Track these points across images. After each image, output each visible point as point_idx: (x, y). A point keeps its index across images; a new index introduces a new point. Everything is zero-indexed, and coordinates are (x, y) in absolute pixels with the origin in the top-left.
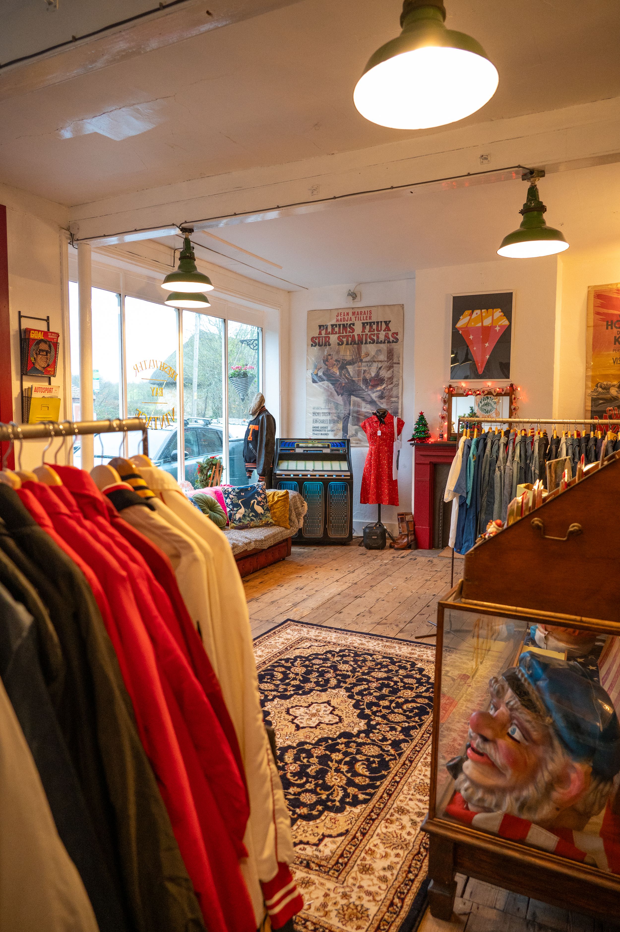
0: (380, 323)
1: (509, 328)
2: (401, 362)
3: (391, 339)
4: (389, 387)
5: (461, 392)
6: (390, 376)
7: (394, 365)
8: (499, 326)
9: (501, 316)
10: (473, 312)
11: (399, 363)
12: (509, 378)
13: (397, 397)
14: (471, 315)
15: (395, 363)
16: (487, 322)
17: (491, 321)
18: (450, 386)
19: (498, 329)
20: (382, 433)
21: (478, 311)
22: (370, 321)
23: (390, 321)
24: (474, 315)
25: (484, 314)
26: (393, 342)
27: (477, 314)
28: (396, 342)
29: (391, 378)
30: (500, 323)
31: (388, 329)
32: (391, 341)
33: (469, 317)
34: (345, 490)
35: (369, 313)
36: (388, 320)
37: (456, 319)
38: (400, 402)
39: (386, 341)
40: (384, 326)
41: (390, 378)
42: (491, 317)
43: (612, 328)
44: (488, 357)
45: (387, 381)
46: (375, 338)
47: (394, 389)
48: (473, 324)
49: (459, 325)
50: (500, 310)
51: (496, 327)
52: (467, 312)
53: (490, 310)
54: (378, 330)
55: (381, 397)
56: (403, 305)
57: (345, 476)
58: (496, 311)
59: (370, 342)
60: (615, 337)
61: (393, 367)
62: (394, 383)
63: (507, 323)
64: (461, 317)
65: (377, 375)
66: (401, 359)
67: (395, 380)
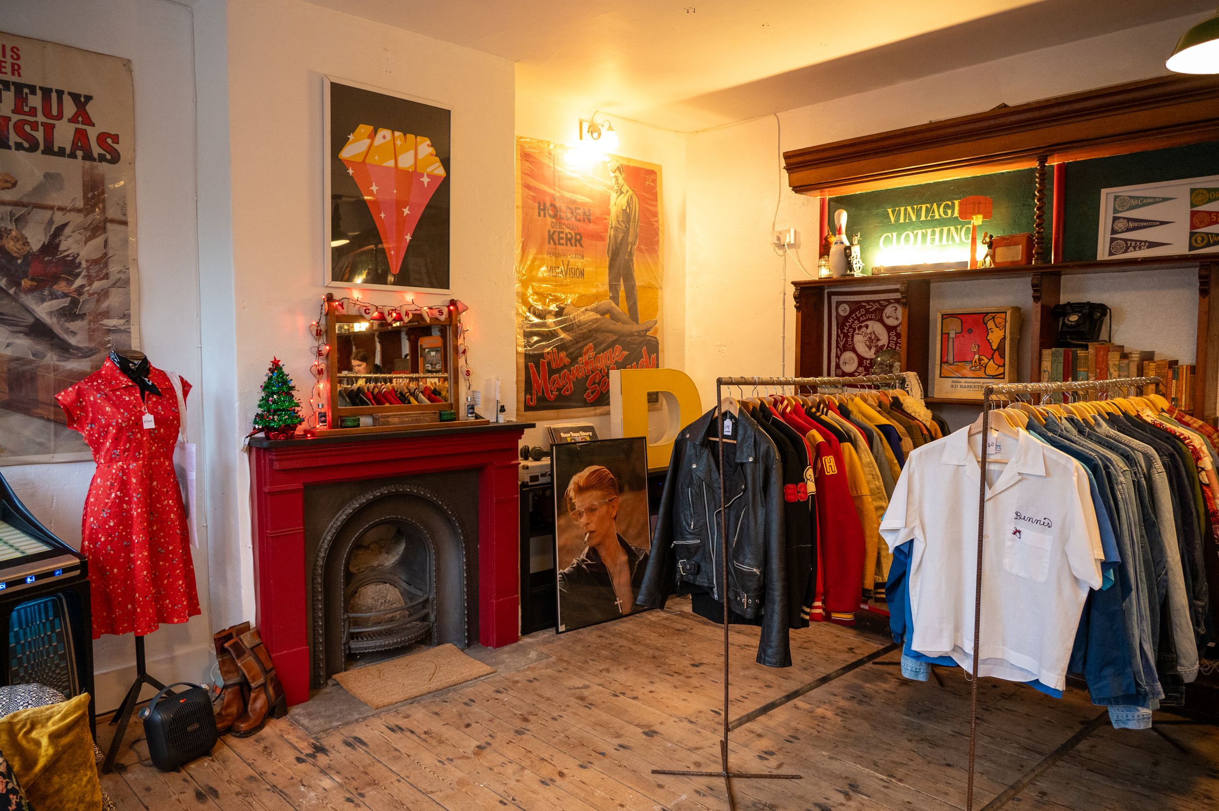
0: (54, 96)
1: (446, 181)
2: (130, 220)
3: (96, 150)
4: (97, 285)
5: (353, 311)
6: (96, 256)
7: (109, 226)
8: (428, 176)
9: (431, 155)
10: (375, 132)
11: (125, 223)
12: (448, 288)
13: (126, 316)
14: (373, 136)
15: (112, 221)
16: (406, 161)
17: (412, 162)
18: (330, 298)
19: (426, 180)
20: (156, 421)
21: (387, 133)
22: (16, 79)
23: (89, 98)
24: (379, 140)
25: (398, 143)
26: (102, 158)
27: (384, 137)
28: (110, 162)
29: (102, 262)
30: (429, 170)
31: (82, 115)
32: (96, 155)
33: (368, 141)
34: (56, 615)
35: (9, 53)
36: (83, 92)
37: (339, 141)
38: (134, 329)
39: (80, 153)
40: (70, 109)
41: (96, 262)
42: (412, 152)
43: (545, 216)
44: (408, 238)
45: (88, 268)
46: (39, 135)
47: (113, 291)
48: (377, 158)
49: (346, 153)
50: (429, 142)
51: (422, 175)
52: (364, 129)
53: (410, 137)
54: (47, 113)
55: (70, 313)
56: (129, 61)
57: (65, 570)
58: (422, 142)
59: (19, 146)
60: (549, 231)
61: (104, 230)
62: (113, 278)
63: (441, 172)
64: (351, 137)
65: (51, 247)
66: (130, 211)
67: (114, 268)
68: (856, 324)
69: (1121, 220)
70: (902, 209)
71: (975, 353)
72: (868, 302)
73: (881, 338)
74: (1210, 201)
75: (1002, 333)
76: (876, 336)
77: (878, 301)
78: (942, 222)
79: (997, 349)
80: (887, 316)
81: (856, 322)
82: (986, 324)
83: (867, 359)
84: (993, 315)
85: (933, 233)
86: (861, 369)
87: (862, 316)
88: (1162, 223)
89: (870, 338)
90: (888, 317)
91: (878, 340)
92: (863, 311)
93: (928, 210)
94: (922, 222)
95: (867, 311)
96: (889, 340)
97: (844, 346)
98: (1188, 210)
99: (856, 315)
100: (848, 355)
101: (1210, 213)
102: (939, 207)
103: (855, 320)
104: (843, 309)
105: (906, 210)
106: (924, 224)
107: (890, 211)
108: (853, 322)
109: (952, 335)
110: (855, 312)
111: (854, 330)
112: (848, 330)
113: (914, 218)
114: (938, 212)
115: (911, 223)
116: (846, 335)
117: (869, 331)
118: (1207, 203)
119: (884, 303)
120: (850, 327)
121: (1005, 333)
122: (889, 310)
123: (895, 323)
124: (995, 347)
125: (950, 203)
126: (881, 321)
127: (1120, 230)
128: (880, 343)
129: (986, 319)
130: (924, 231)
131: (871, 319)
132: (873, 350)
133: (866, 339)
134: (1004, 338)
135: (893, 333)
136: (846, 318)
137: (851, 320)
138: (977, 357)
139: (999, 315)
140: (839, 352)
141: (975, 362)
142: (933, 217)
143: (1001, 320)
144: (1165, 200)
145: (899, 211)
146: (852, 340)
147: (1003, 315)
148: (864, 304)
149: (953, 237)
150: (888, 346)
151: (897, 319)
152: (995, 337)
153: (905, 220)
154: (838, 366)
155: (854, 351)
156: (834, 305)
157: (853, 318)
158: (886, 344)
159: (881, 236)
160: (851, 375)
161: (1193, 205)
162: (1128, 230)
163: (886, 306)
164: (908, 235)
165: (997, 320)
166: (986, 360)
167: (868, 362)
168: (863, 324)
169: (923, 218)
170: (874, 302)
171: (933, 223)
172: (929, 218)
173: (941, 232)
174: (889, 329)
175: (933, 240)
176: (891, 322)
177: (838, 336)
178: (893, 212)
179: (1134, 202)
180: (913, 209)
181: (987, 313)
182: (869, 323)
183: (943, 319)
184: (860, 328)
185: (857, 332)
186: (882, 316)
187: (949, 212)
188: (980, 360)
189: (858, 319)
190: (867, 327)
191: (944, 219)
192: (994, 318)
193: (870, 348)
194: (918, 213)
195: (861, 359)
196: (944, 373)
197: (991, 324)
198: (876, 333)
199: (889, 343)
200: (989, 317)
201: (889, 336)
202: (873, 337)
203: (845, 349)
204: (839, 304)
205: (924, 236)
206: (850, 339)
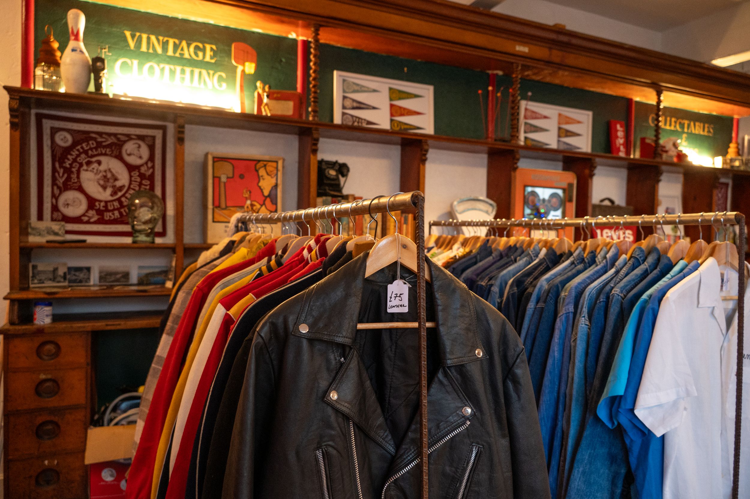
68: (83, 158)
69: (348, 99)
70: (144, 36)
71: (246, 199)
72: (100, 134)
73: (119, 177)
74: (400, 99)
75: (273, 181)
76: (113, 175)
77: (115, 135)
78: (192, 63)
79: (269, 196)
80: (128, 152)
81: (83, 156)
82: (257, 171)
83: (100, 201)
84: (265, 163)
85: (183, 72)
86: (91, 213)
87: (91, 149)
88: (374, 108)
89: (105, 177)
90: (129, 155)
91: (116, 179)
92: (92, 144)
93: (176, 47)
94: (170, 57)
95: (99, 145)
96: (131, 181)
97: (65, 183)
98: (388, 102)
99: (82, 148)
100: (70, 195)
101: (400, 107)
102: (189, 45)
103: (81, 153)
104: (62, 137)
105: (149, 39)
106: (172, 60)
107: (128, 34)
108: (78, 156)
109: (224, 179)
110: (81, 144)
111: (81, 165)
112: (71, 165)
113: (159, 50)
114: (188, 52)
115: (155, 55)
116: (68, 171)
117: (102, 167)
118: (398, 100)
119: (123, 138)
120: (75, 160)
121: (277, 179)
122: (129, 147)
123: (138, 162)
124: (266, 193)
125: (201, 45)
126: (120, 157)
127: (348, 107)
128: (118, 184)
129: (258, 166)
130: (172, 67)
131: (105, 154)
132: (109, 191)
133: (99, 176)
134: (276, 186)
135: (135, 174)
136: (67, 150)
137: (75, 153)
138: (249, 202)
139: (270, 164)
140: (57, 192)
141: (248, 207)
142: (182, 55)
143: (272, 169)
144: (374, 91)
145: (140, 38)
146: (78, 177)
147: (274, 164)
148: (93, 135)
149: (205, 81)
150: (129, 188)
151: (141, 157)
152: (266, 184)
153: (148, 48)
154: (55, 208)
155: (81, 189)
156: (47, 133)
157: (78, 150)
158: (127, 184)
159: (116, 60)
160: (77, 220)
161: (391, 99)
162: (354, 108)
163: (125, 142)
164: (151, 67)
165: (269, 169)
166: (258, 206)
167: (102, 204)
168: (94, 159)
169: (170, 52)
170: (109, 135)
171: (181, 61)
172: (177, 55)
173: (192, 72)
174: (131, 168)
175: (183, 79)
176: (133, 160)
177: (54, 170)
178: (133, 36)
179: (356, 88)
180: (158, 40)
181: (259, 161)
182: (102, 158)
183: (214, 162)
184: (89, 163)
185: (85, 167)
186: (120, 152)
187: (201, 54)
188: (252, 205)
189: (86, 152)
190: (99, 163)
191: (194, 60)
192: (265, 166)
193: (104, 188)
194: (165, 45)
195: (92, 202)
196: (217, 218)
197: (262, 172)
198: (114, 171)
199: (130, 184)
200: (261, 164)
201: (131, 177)
202: (109, 175)
203: (66, 187)
204: (54, 131)
205: (172, 72)
206: (74, 176)
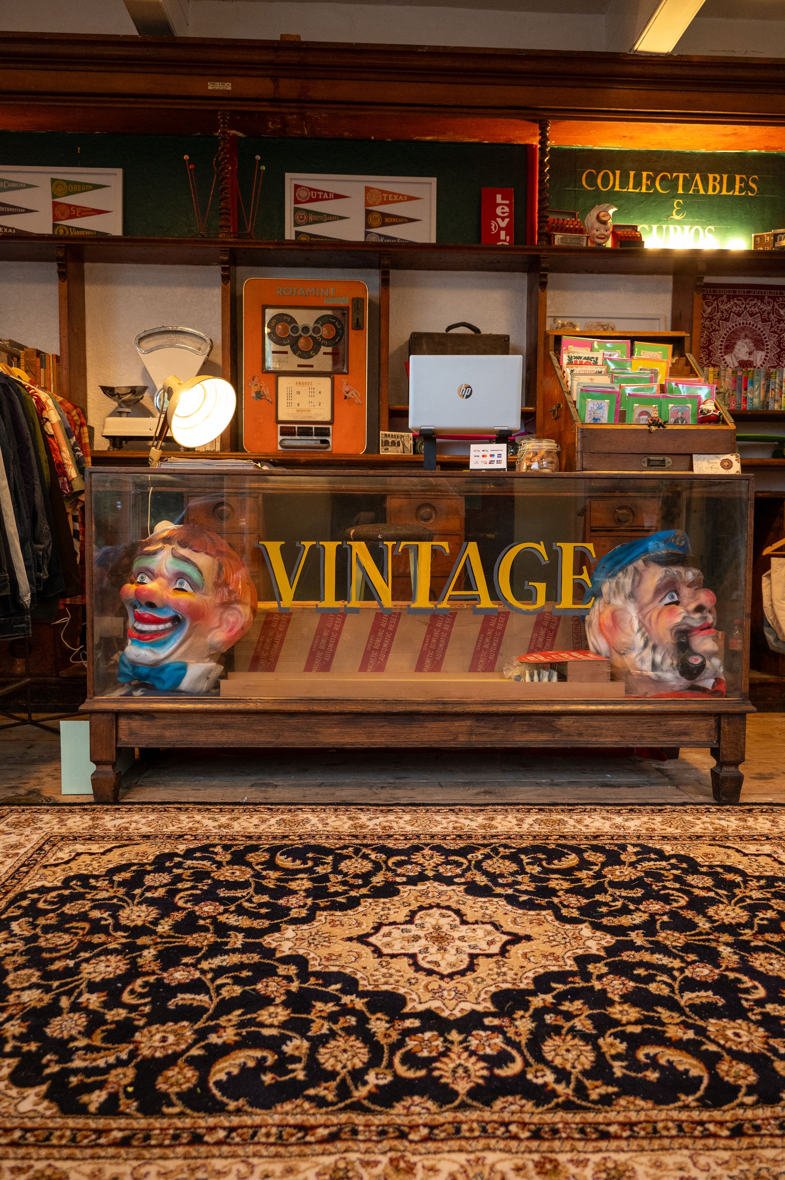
74: (69, 193)
88: (28, 211)
98: (49, 201)
101: (69, 206)
118: (66, 195)
144: (28, 186)
161: (54, 196)
